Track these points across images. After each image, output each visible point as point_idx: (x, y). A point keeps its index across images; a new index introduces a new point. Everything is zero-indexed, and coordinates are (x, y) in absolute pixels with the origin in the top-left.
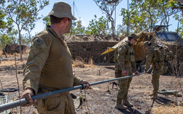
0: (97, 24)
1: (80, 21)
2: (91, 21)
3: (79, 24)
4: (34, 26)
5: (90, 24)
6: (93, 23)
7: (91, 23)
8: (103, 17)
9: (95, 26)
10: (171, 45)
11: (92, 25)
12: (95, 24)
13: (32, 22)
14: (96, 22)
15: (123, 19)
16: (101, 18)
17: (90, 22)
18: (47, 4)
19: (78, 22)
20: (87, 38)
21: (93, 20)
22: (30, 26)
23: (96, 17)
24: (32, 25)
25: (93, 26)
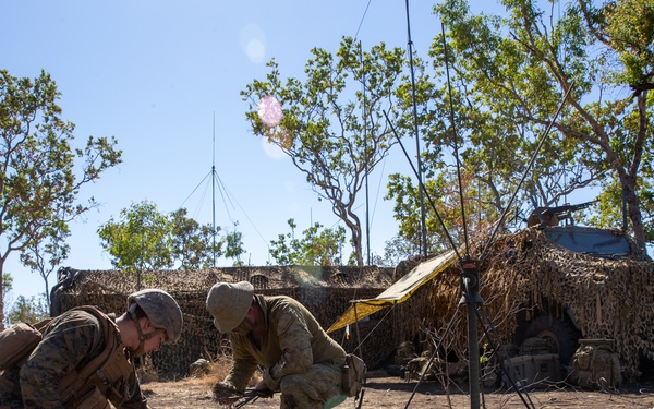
0: (299, 250)
1: (235, 235)
2: (277, 240)
3: (232, 246)
4: (64, 253)
5: (271, 251)
6: (284, 247)
7: (275, 248)
8: (317, 226)
9: (289, 256)
10: (617, 268)
11: (280, 255)
12: (292, 251)
13: (60, 239)
14: (296, 245)
15: (397, 209)
16: (313, 230)
17: (272, 242)
18: (113, 162)
19: (229, 239)
20: (264, 277)
21: (282, 237)
22: (50, 252)
23: (293, 226)
24: (59, 250)
25: (283, 259)
